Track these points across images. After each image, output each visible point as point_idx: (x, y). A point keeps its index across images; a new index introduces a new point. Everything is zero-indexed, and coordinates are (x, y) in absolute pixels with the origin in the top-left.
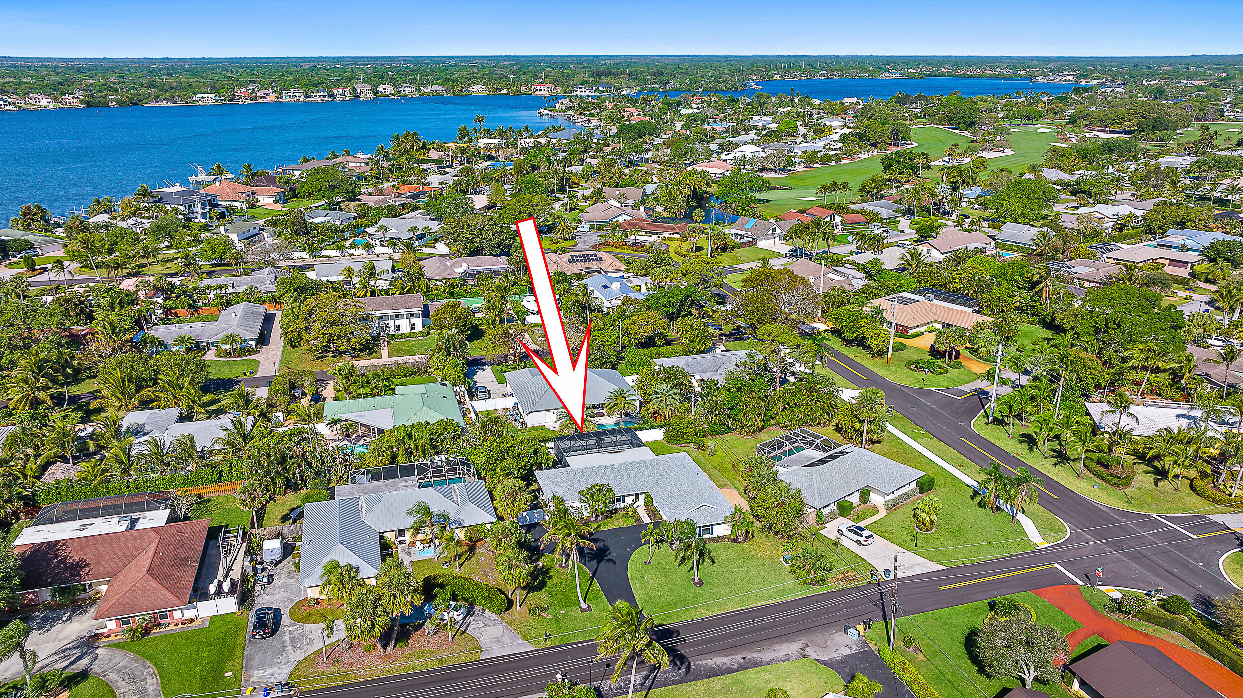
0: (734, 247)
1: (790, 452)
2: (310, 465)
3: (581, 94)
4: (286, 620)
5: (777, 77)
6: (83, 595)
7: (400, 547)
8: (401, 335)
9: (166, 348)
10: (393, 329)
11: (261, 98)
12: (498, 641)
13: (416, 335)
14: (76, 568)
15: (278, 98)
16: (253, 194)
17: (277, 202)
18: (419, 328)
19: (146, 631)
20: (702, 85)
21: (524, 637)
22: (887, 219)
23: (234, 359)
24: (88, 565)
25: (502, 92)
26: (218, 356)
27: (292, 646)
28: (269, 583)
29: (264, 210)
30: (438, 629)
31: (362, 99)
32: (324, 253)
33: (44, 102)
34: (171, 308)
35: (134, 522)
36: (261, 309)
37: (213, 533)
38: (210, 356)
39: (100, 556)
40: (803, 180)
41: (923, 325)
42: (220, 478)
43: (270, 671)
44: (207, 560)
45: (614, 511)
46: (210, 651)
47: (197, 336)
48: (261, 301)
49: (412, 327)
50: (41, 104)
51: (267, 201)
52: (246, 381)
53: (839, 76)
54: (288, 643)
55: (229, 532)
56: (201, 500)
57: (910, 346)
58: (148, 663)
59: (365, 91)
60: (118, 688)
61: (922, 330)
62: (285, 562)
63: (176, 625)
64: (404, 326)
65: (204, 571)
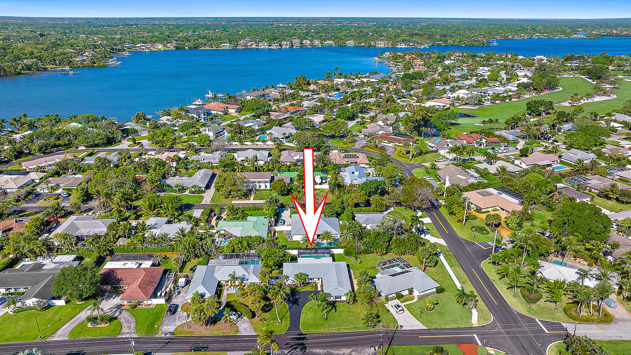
0: (425, 153)
1: (389, 267)
2: (204, 250)
3: (400, 46)
4: (179, 309)
5: (510, 37)
6: (120, 289)
7: (226, 287)
8: (261, 190)
9: (171, 188)
10: (258, 187)
11: (249, 46)
12: (245, 329)
13: (267, 190)
14: (119, 281)
15: (257, 46)
16: (227, 108)
17: (236, 112)
18: (268, 187)
19: (136, 306)
20: (465, 43)
21: (255, 330)
22: (512, 141)
23: (195, 195)
24: (122, 280)
25: (362, 44)
26: (189, 193)
27: (179, 320)
28: (178, 294)
29: (230, 116)
30: (226, 322)
31: (294, 47)
32: (246, 143)
33: (160, 47)
34: (178, 168)
35: (140, 264)
36: (210, 172)
37: (165, 272)
38: (187, 192)
39: (126, 277)
40: (485, 111)
41: (491, 207)
42: (173, 250)
43: (169, 327)
44: (161, 282)
45: (308, 284)
46: (153, 317)
47: (183, 184)
48: (212, 168)
49: (266, 186)
50: (159, 48)
51: (232, 111)
52: (197, 205)
53: (547, 36)
54: (177, 318)
55: (171, 272)
56: (165, 258)
57: (479, 218)
58: (133, 318)
59: (297, 42)
60: (123, 325)
61: (490, 209)
62: (186, 287)
63: (145, 306)
64: (263, 186)
65: (159, 286)
